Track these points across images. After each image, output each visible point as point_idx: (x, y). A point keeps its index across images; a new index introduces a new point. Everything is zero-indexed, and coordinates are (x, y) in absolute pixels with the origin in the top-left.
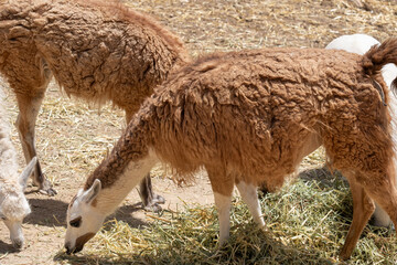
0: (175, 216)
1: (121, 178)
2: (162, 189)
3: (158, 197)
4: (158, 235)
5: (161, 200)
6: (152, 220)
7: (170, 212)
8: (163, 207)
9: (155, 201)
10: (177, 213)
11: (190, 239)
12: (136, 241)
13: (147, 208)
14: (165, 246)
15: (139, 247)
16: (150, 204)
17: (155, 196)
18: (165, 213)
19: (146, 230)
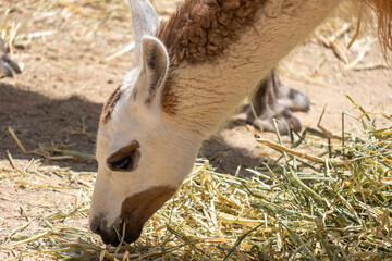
0: (337, 146)
1: (247, 38)
2: (304, 73)
3: (292, 94)
4: (289, 195)
5: (300, 101)
6: (274, 156)
7: (324, 134)
8: (306, 120)
9: (283, 103)
10: (343, 139)
11: (375, 212)
12: (228, 208)
13: (260, 122)
14: (306, 226)
15: (237, 226)
16: (270, 112)
17: (284, 90)
18: (310, 139)
19: (256, 180)
